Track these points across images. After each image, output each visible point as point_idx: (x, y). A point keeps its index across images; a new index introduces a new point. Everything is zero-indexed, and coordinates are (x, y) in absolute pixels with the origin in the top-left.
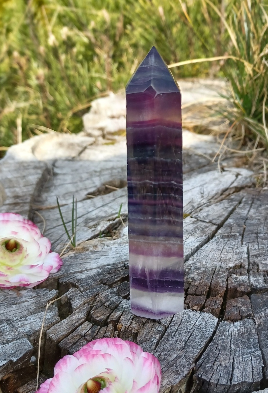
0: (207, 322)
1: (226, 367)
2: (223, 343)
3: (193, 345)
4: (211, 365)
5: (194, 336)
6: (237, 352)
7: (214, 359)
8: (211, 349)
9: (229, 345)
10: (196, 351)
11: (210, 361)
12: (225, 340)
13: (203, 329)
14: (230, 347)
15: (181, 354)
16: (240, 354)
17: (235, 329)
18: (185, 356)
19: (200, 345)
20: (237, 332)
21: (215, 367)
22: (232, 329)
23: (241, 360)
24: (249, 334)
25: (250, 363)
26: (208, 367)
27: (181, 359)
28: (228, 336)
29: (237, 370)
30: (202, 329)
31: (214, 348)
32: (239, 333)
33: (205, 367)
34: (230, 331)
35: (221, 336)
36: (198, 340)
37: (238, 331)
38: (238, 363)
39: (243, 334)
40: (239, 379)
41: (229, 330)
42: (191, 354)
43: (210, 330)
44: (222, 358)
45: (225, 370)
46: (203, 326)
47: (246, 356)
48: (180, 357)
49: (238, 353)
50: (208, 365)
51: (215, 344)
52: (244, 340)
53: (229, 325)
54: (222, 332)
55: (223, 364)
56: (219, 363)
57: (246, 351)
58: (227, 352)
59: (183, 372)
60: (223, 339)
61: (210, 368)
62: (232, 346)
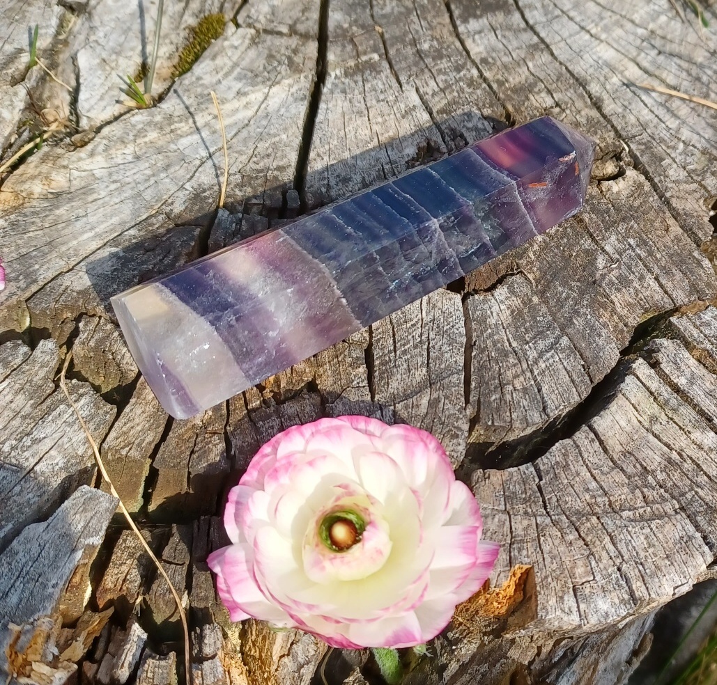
0: (444, 310)
1: (525, 390)
2: (494, 344)
3: (443, 366)
4: (498, 396)
5: (436, 347)
6: (528, 353)
7: (497, 381)
8: (478, 362)
9: (508, 344)
10: (459, 379)
11: (492, 387)
12: (496, 337)
13: (445, 328)
14: (510, 345)
15: (435, 395)
16: (536, 355)
17: (503, 307)
18: (446, 397)
19: (456, 362)
20: (508, 312)
21: (508, 397)
22: (495, 309)
23: (543, 366)
24: (529, 308)
25: (561, 367)
26: (494, 401)
27: (441, 405)
28: (496, 325)
29: (546, 387)
30: (443, 327)
31: (485, 358)
32: (512, 312)
33: (490, 403)
34: (494, 314)
35: (485, 331)
36: (449, 355)
37: (508, 308)
38: (542, 373)
39: (520, 312)
40: (556, 403)
41: (492, 312)
42: (453, 389)
43: (459, 325)
44: (509, 374)
45: (527, 396)
46: (442, 321)
47: (549, 355)
48: (438, 400)
49: (532, 354)
50: (493, 398)
51: (482, 351)
52: (528, 324)
53: (485, 301)
54: (483, 321)
55: (518, 386)
56: (510, 388)
57: (541, 345)
58: (512, 360)
59: (459, 429)
60: (491, 335)
61: (498, 401)
62: (514, 344)
